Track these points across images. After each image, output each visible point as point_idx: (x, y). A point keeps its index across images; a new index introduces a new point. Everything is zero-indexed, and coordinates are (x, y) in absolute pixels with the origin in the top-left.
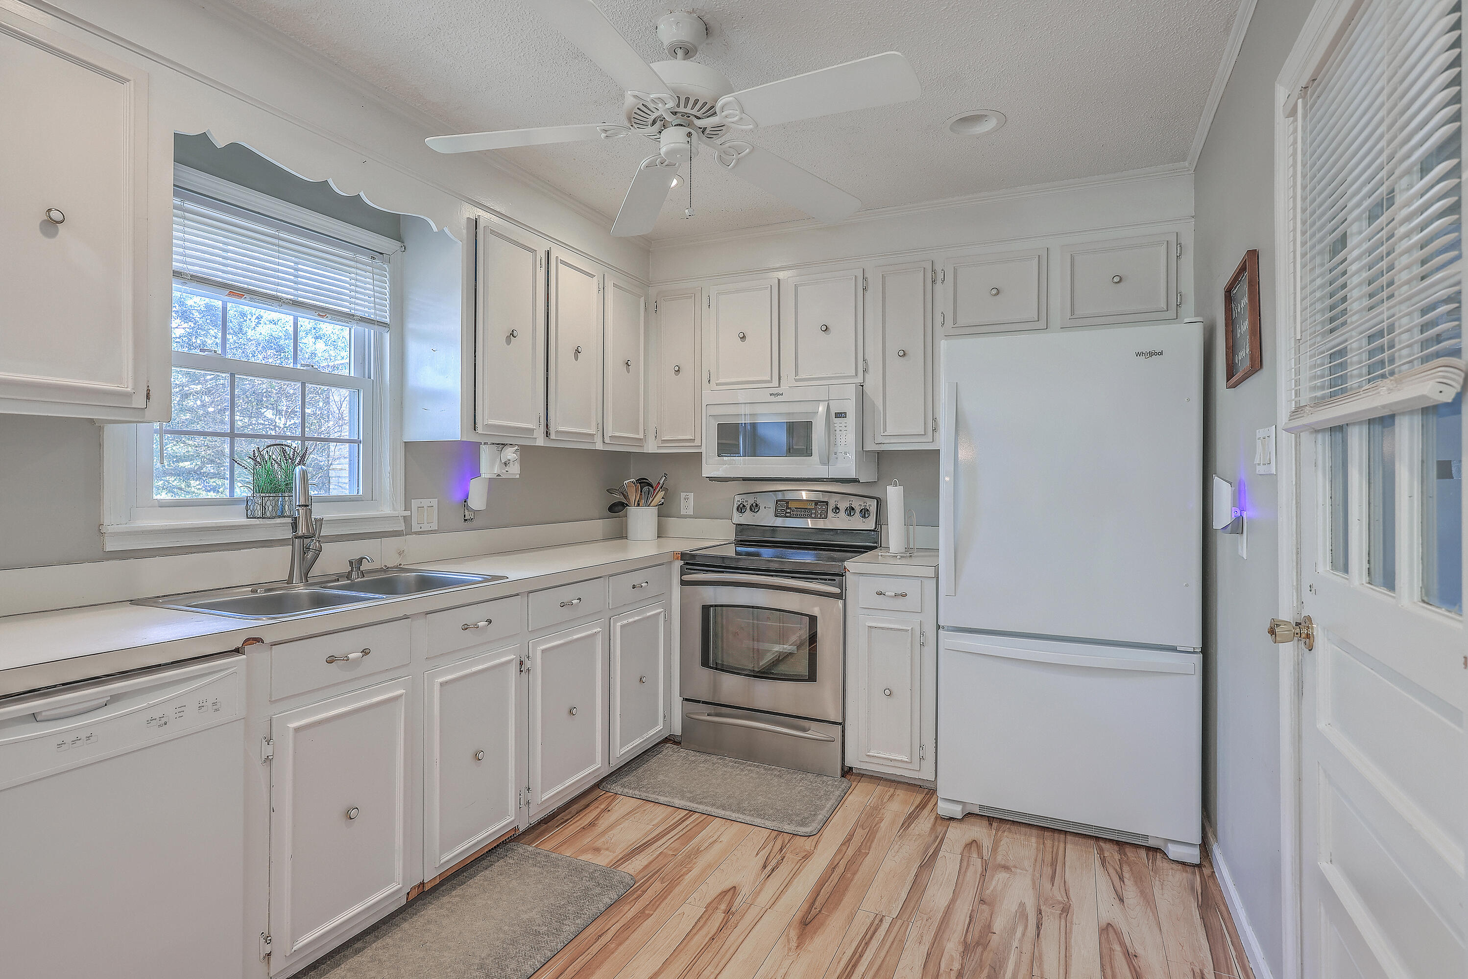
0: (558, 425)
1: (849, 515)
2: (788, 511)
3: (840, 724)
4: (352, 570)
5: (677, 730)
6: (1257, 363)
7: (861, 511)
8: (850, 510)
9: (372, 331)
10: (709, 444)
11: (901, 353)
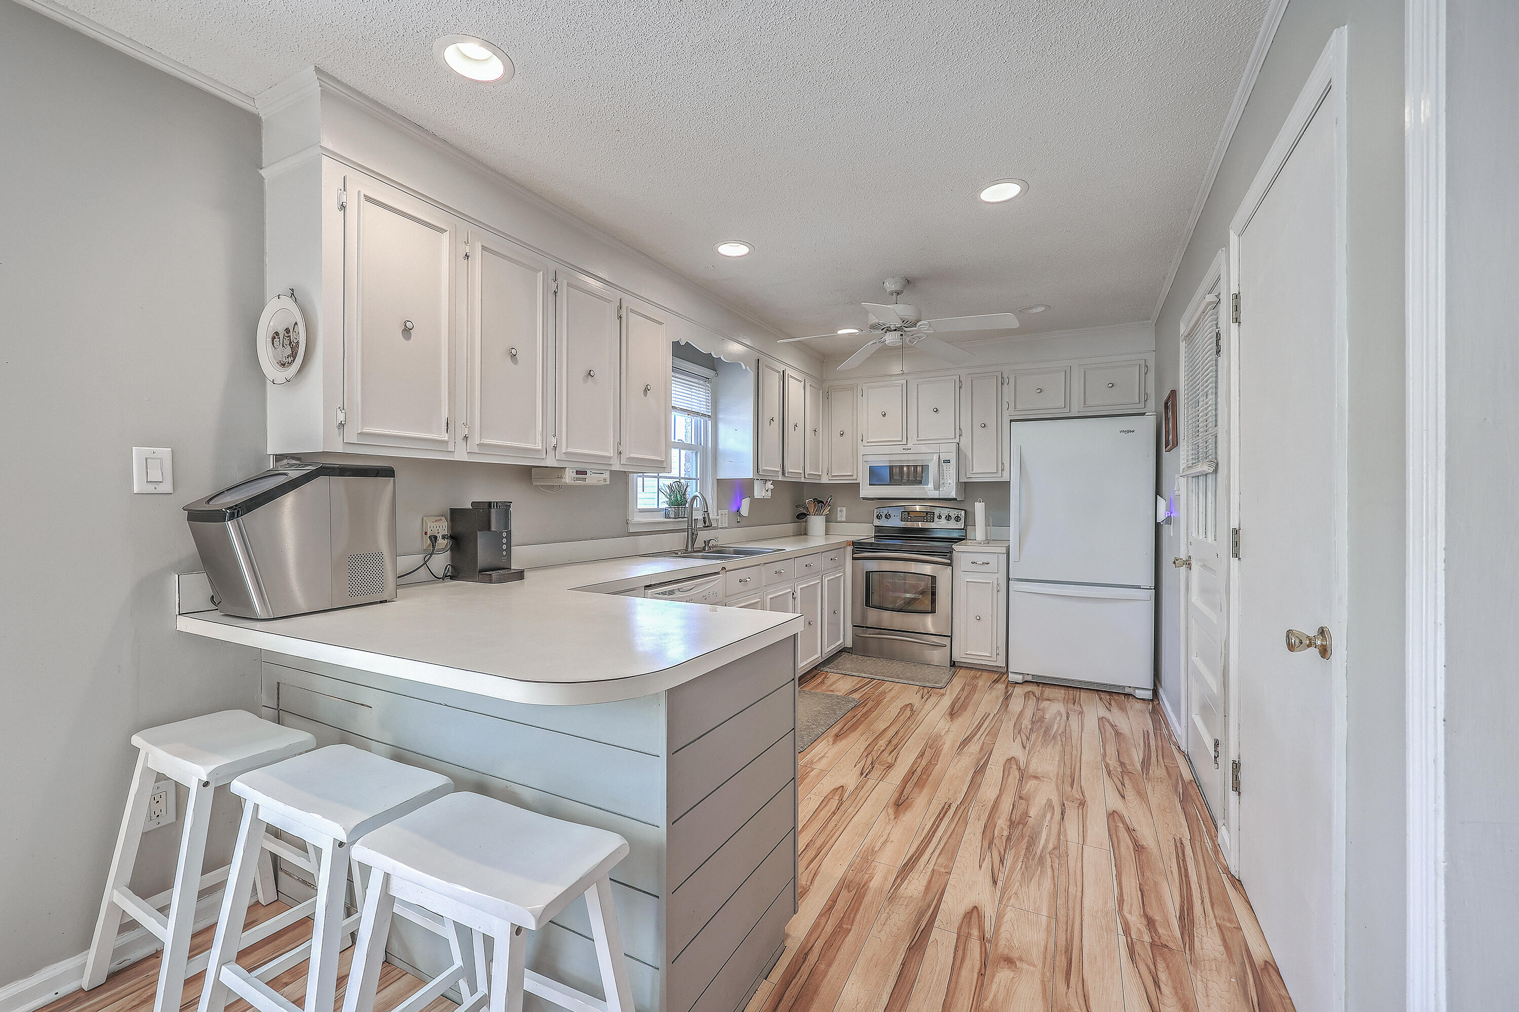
0: (789, 469)
1: (948, 520)
2: (909, 518)
3: (949, 636)
4: (705, 546)
5: (849, 644)
6: (1176, 444)
7: (956, 517)
8: (948, 518)
9: (702, 420)
10: (863, 478)
11: (983, 425)
